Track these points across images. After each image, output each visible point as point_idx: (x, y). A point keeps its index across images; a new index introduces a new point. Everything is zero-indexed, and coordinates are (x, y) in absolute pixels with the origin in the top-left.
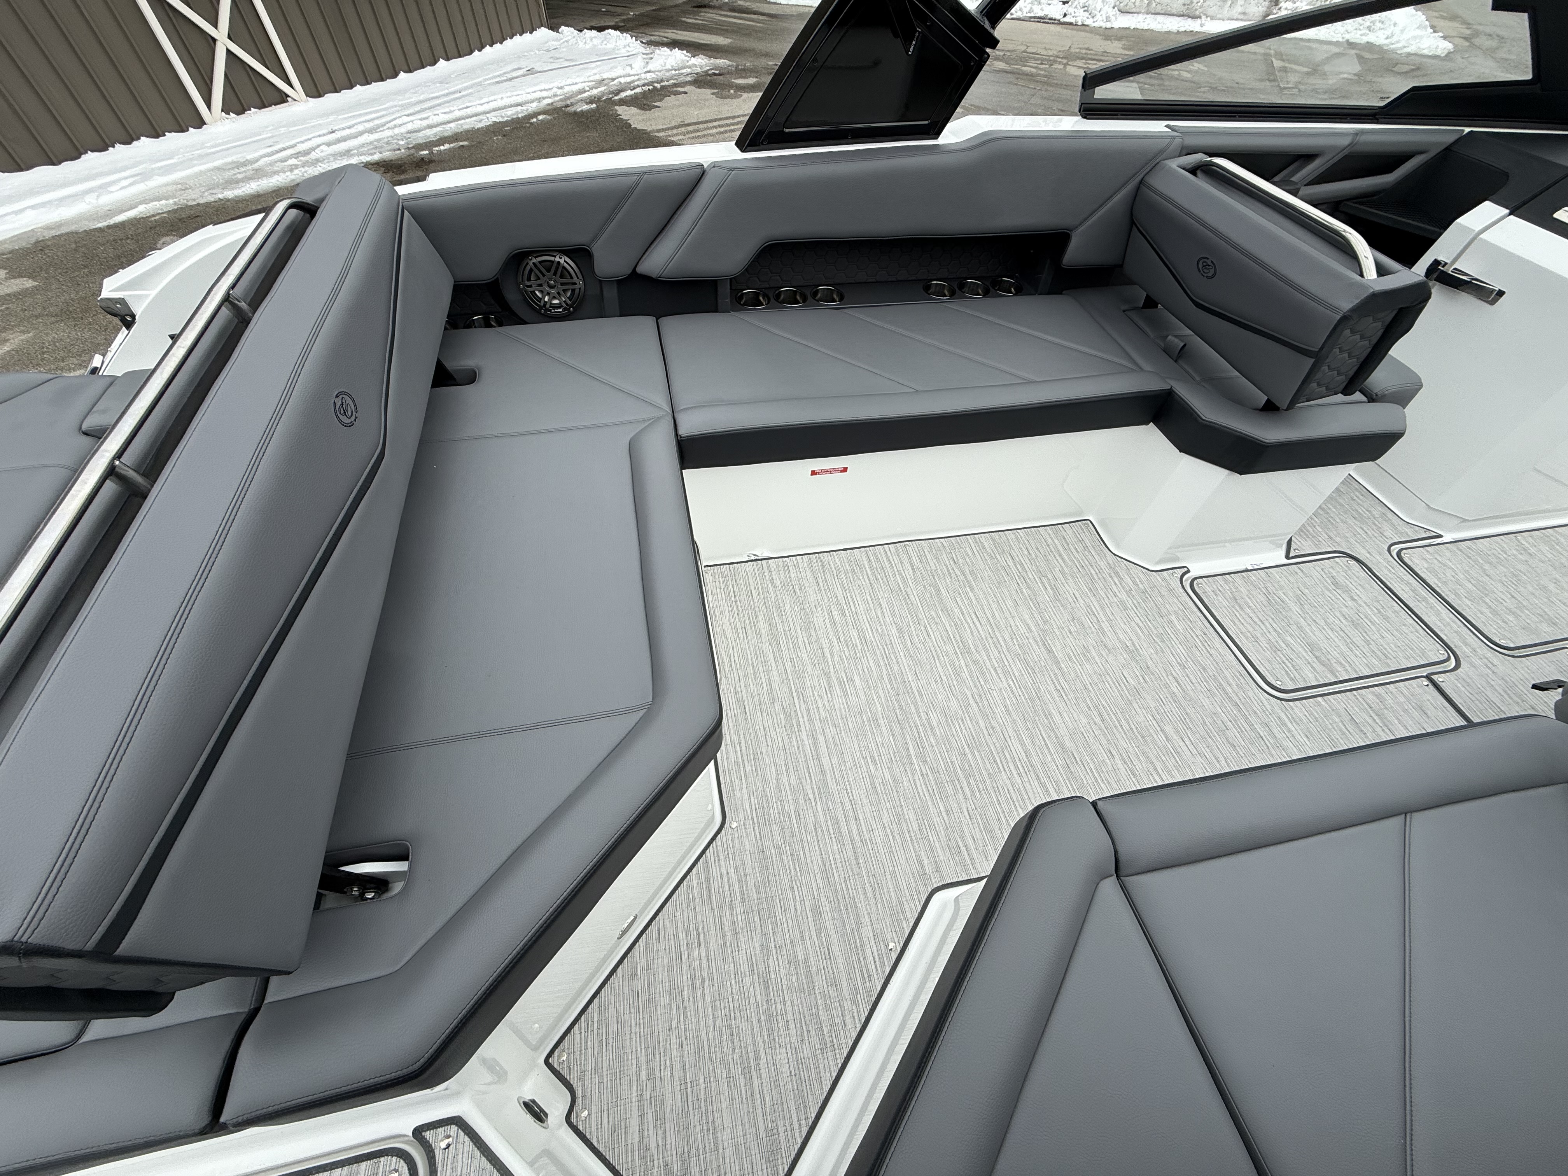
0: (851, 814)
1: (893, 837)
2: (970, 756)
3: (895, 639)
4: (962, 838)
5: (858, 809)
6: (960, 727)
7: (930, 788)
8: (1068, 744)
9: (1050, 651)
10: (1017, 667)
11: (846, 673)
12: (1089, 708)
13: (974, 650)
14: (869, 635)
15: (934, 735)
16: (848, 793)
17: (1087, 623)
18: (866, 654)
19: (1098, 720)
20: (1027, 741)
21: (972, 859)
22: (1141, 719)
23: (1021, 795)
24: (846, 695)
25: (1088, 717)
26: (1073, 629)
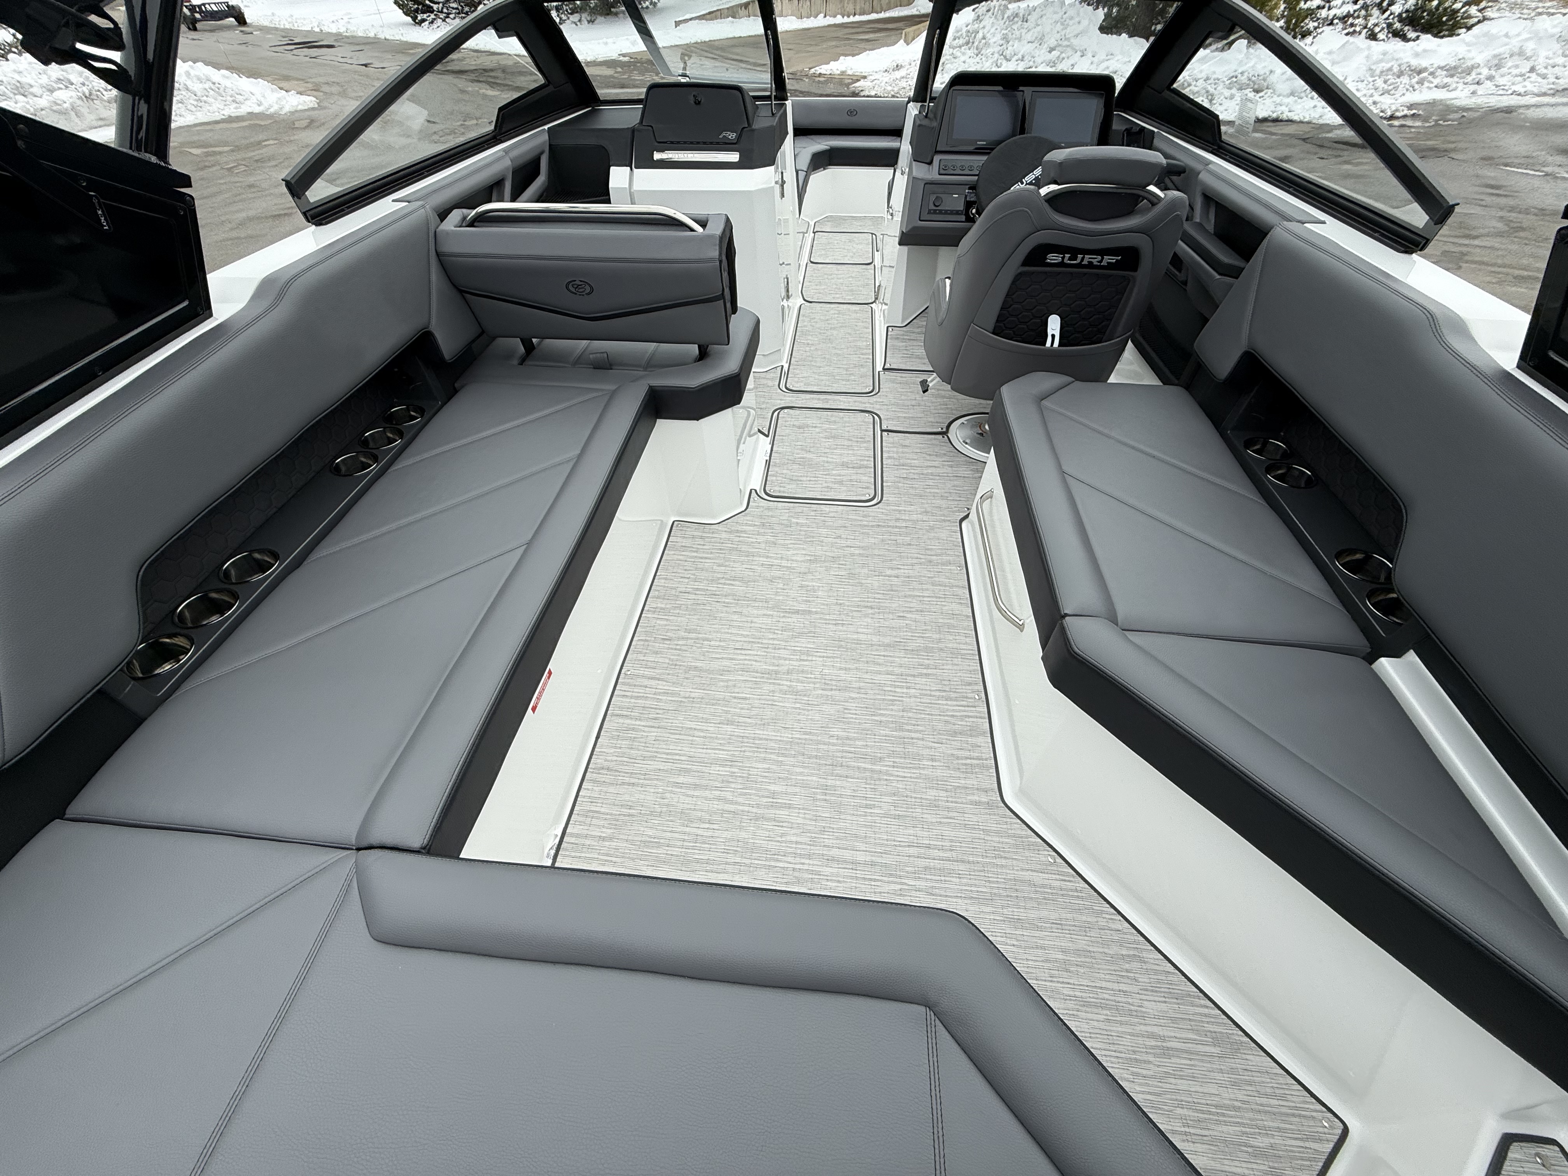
0: (922, 851)
1: (951, 818)
2: (883, 719)
3: (739, 731)
4: (958, 758)
5: (919, 841)
6: (852, 714)
7: (909, 766)
8: (887, 640)
9: (797, 612)
10: (804, 643)
11: (763, 796)
12: (858, 611)
13: (776, 668)
14: (722, 755)
15: (855, 739)
16: (900, 846)
17: (778, 574)
18: (746, 767)
19: (870, 611)
20: (877, 668)
21: (978, 759)
22: (876, 584)
23: (926, 695)
25: (866, 616)
26: (781, 586)
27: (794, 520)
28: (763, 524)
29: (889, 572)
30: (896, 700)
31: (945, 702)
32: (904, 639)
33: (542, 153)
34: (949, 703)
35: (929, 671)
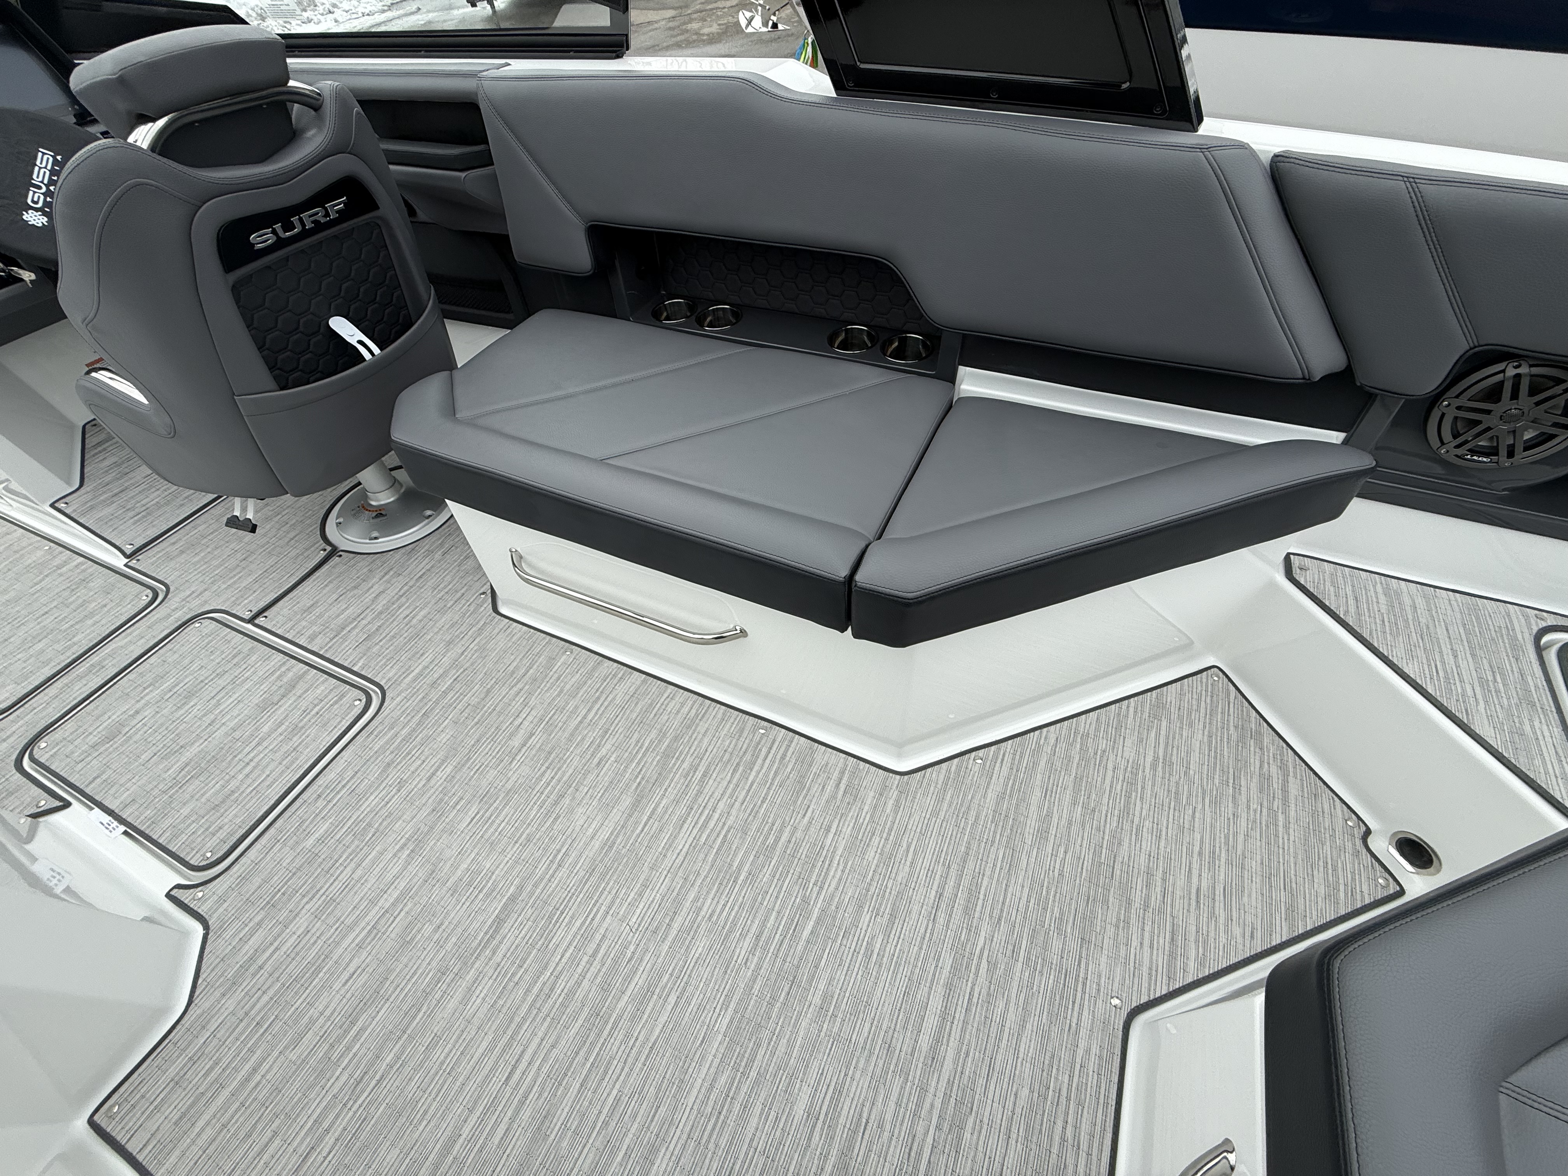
0: (943, 906)
1: (909, 847)
5: (930, 905)
6: (722, 910)
7: (826, 866)
8: (627, 801)
13: (586, 1010)
15: (764, 925)
16: (932, 934)
17: (399, 924)
22: (524, 771)
23: (734, 790)
24: (839, 1092)
30: (725, 836)
31: (753, 773)
32: (637, 777)
34: (756, 768)
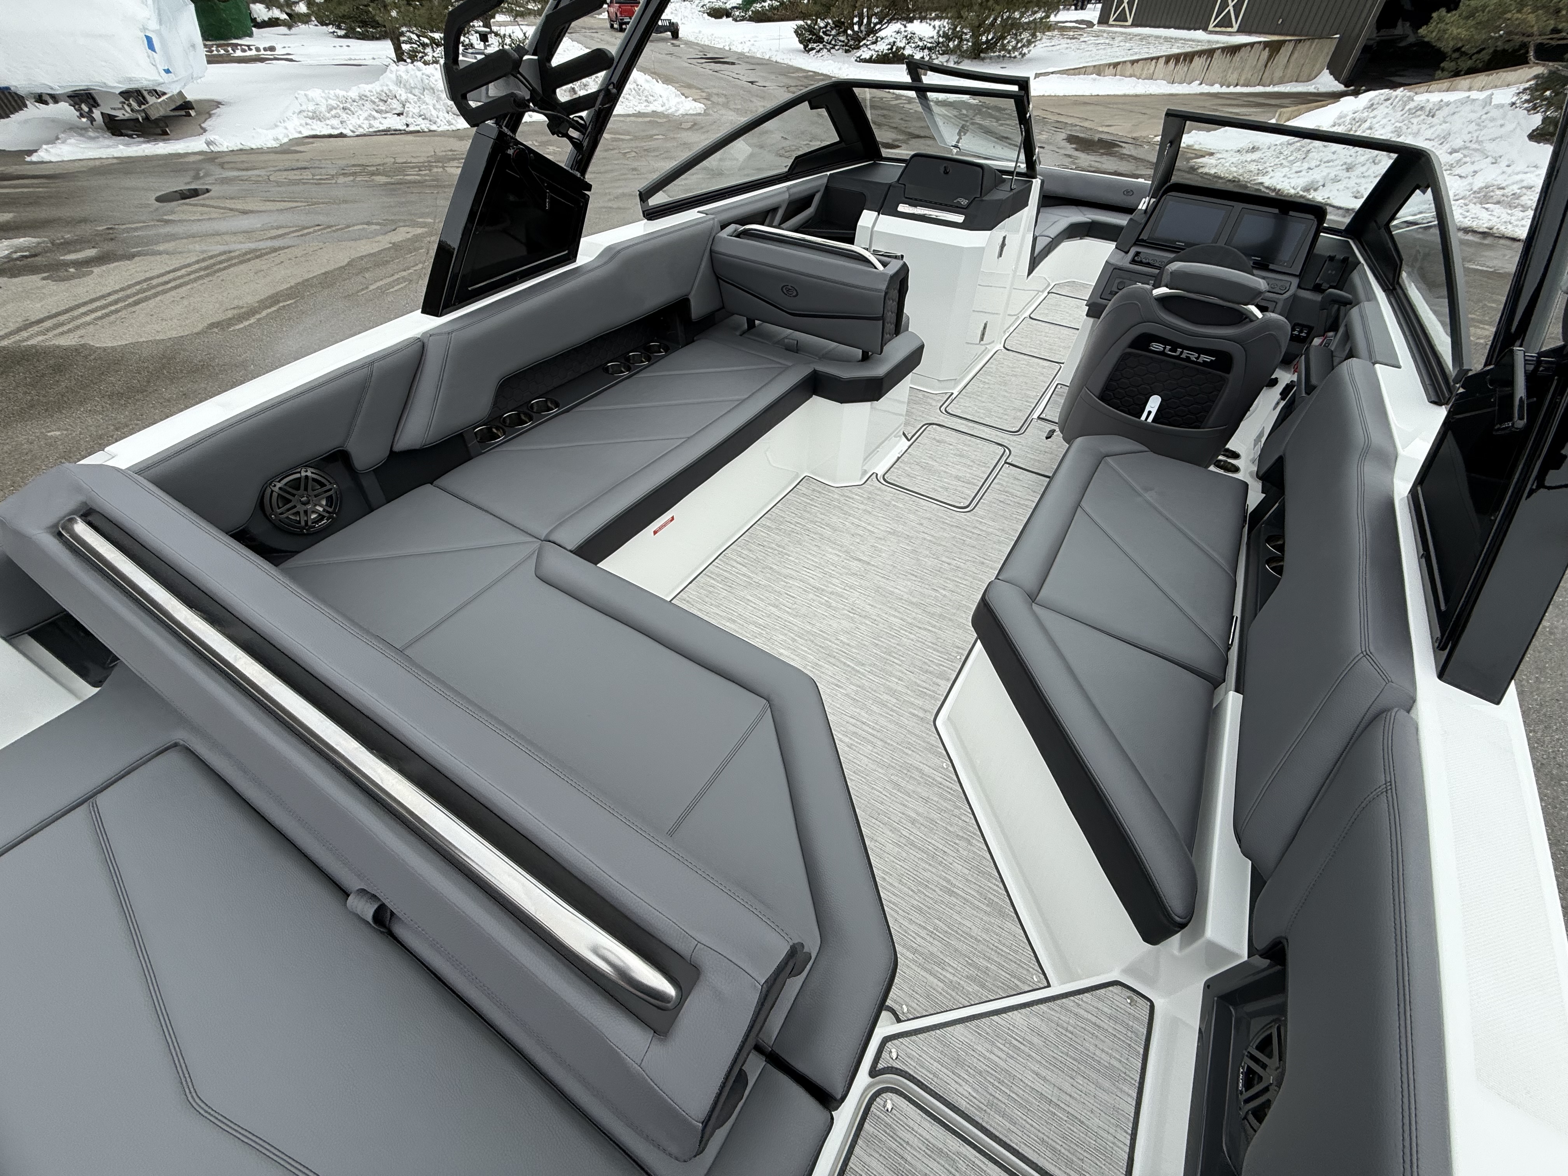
1: (890, 715)
2: (880, 643)
3: (778, 613)
4: (919, 686)
6: (860, 633)
7: (880, 676)
8: (914, 600)
9: (860, 560)
10: (852, 580)
13: (825, 588)
14: (761, 621)
15: (853, 647)
17: (861, 533)
19: (914, 578)
20: (897, 614)
21: (933, 691)
22: (930, 563)
25: (909, 580)
26: (858, 541)
27: (893, 503)
28: (869, 498)
29: (944, 559)
30: (896, 637)
31: (931, 651)
32: (928, 603)
33: (817, 192)
34: (935, 653)
35: (933, 629)
